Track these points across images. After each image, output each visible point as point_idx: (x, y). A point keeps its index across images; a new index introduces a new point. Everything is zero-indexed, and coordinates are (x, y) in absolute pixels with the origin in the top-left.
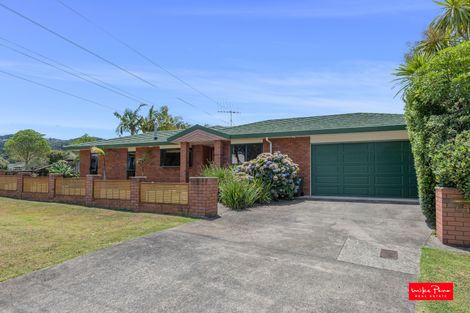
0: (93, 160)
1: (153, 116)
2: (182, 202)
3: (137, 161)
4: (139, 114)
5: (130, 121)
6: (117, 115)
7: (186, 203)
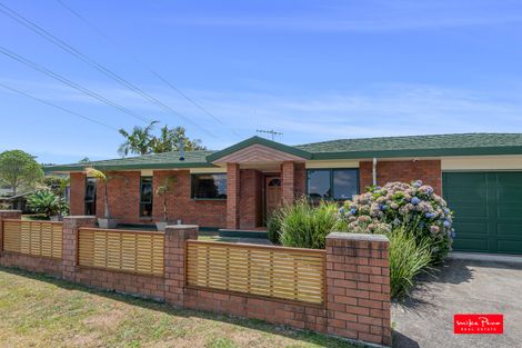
0: (90, 187)
1: (168, 136)
2: (302, 297)
3: (157, 190)
4: (150, 132)
5: (139, 140)
6: (123, 132)
7: (317, 299)
